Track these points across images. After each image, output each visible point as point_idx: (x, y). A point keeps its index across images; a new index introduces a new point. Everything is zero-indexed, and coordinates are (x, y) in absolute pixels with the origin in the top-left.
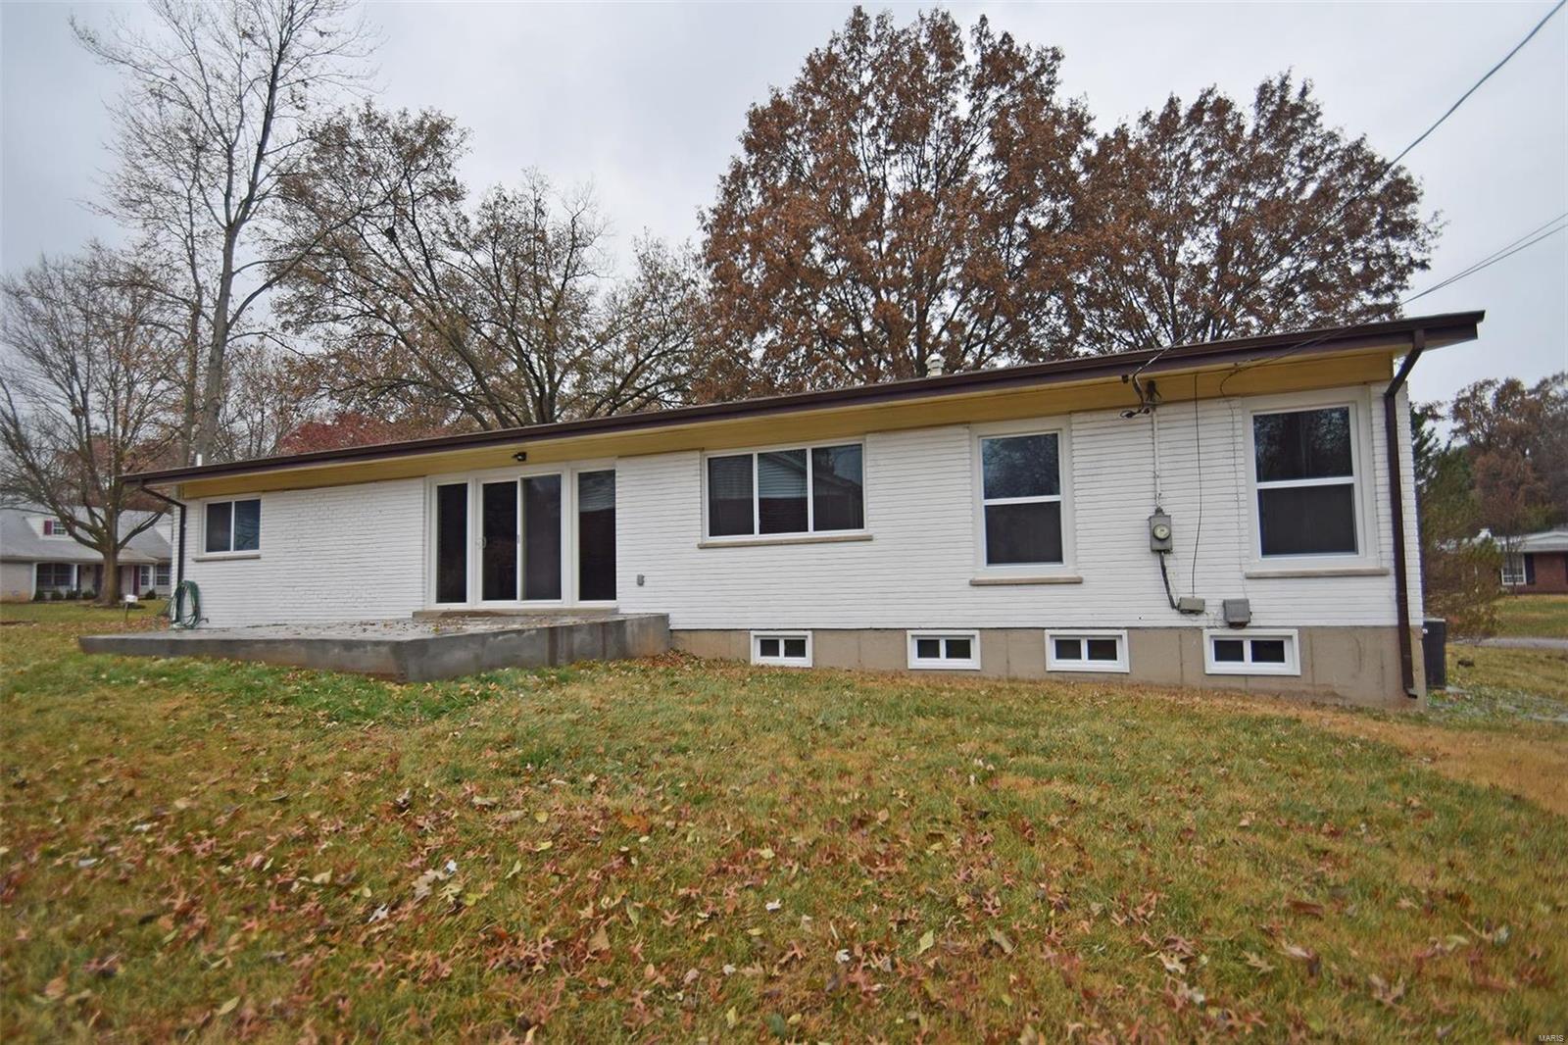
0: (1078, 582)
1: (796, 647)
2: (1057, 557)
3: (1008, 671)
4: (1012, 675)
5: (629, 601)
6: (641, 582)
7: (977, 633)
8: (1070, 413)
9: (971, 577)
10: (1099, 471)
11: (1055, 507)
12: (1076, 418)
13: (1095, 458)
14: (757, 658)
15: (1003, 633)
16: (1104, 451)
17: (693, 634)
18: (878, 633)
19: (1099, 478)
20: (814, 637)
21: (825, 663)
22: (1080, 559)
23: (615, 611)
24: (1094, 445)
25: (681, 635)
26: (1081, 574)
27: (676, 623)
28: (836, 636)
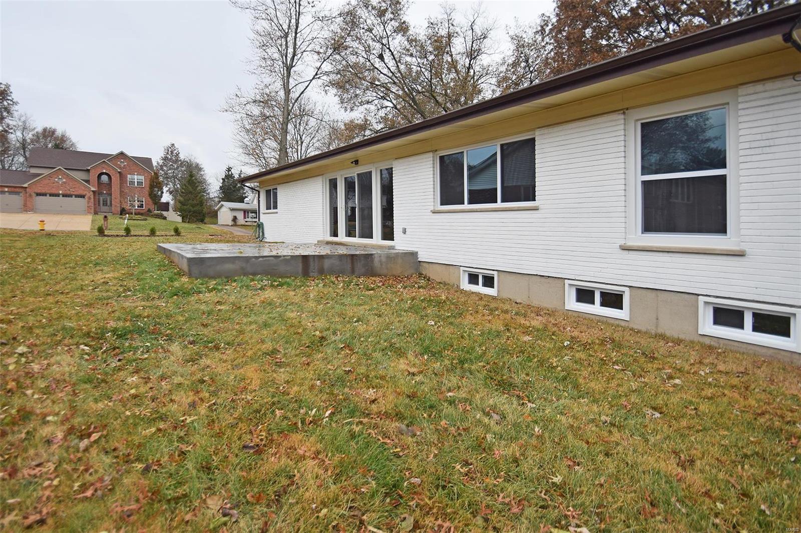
0: (741, 254)
1: (489, 281)
2: (721, 228)
3: (657, 327)
4: (660, 331)
5: (401, 243)
6: (404, 232)
7: (626, 290)
8: (737, 86)
9: (622, 242)
10: (771, 142)
11: (722, 181)
12: (742, 91)
13: (769, 129)
14: (465, 285)
15: (654, 293)
16: (780, 120)
17: (430, 264)
18: (543, 279)
19: (773, 149)
20: (498, 276)
21: (505, 295)
22: (743, 232)
23: (392, 248)
24: (770, 115)
25: (424, 265)
26: (743, 247)
27: (422, 257)
28: (513, 277)
